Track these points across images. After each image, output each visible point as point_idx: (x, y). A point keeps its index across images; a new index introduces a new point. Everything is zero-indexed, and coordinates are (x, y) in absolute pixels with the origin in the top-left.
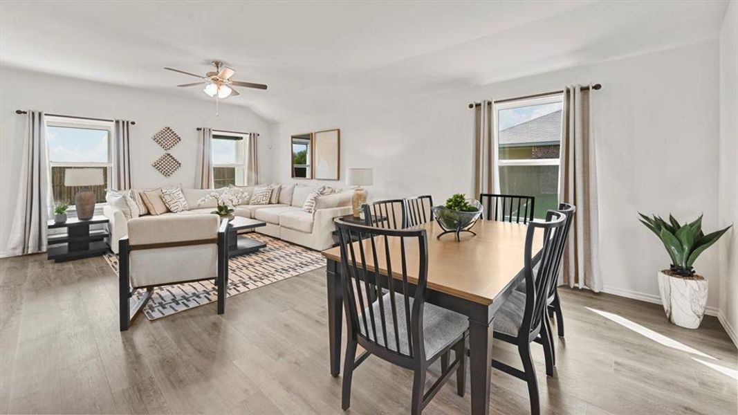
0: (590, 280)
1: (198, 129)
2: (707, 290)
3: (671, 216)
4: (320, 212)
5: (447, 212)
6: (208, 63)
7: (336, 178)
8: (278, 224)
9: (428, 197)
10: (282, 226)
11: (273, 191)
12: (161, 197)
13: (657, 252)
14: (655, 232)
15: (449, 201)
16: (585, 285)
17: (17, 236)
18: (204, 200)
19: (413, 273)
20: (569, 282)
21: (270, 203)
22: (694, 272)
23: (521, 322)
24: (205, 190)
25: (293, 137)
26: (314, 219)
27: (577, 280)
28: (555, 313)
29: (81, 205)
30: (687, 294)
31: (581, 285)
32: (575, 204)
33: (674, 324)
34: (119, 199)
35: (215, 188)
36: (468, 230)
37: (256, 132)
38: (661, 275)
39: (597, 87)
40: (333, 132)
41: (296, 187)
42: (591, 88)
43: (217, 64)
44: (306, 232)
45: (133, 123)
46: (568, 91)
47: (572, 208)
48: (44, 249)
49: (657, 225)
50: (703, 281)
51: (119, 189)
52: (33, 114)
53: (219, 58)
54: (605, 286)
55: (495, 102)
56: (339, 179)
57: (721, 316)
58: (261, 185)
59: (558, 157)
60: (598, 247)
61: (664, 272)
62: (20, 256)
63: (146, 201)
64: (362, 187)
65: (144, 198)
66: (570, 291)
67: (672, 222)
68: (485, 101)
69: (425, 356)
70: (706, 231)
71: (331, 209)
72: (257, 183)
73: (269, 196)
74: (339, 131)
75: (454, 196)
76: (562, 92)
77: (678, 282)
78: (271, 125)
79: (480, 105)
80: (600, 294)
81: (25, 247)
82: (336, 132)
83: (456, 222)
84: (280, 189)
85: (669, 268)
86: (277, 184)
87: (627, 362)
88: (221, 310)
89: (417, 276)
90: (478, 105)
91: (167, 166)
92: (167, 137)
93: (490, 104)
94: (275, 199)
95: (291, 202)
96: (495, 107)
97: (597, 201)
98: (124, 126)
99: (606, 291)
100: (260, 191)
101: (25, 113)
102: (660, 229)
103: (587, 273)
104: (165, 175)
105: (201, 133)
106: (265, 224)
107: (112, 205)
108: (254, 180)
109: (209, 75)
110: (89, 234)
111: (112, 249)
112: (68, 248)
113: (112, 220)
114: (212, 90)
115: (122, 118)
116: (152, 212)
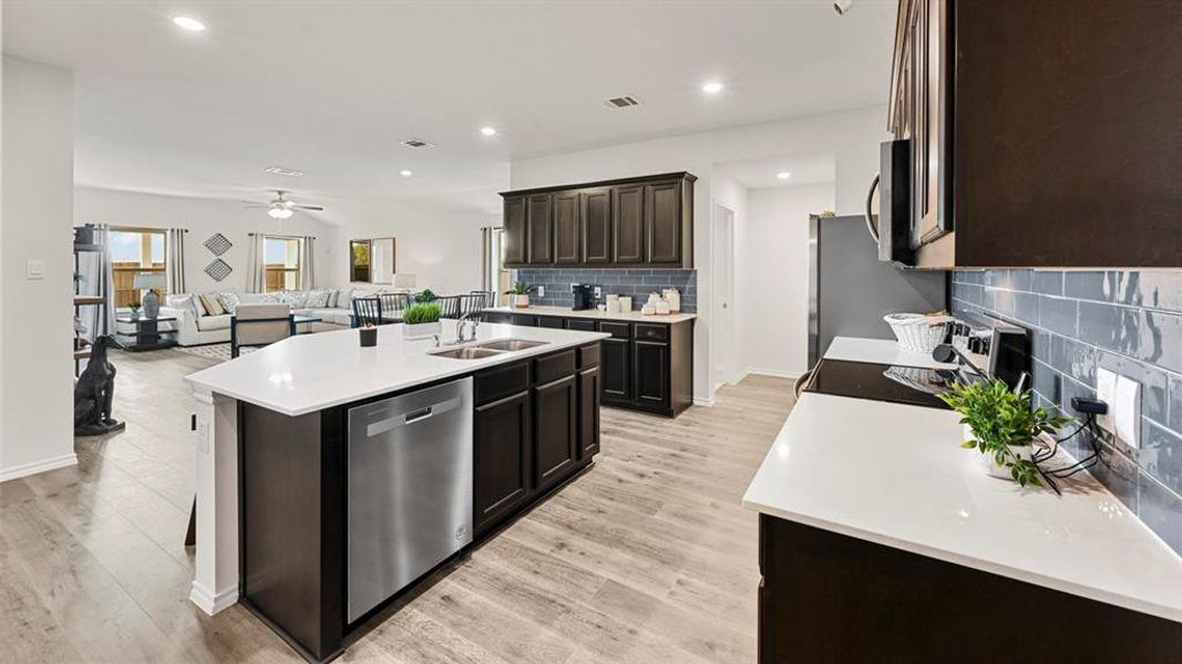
1: (251, 235)
6: (272, 191)
11: (330, 294)
12: (218, 300)
21: (327, 307)
24: (258, 295)
25: (351, 242)
34: (186, 301)
35: (268, 293)
37: (311, 236)
40: (387, 240)
41: (353, 290)
43: (280, 193)
45: (187, 231)
51: (175, 292)
52: (100, 226)
53: (279, 189)
58: (318, 290)
63: (205, 303)
65: (203, 299)
72: (313, 288)
73: (326, 299)
74: (394, 239)
82: (391, 240)
84: (338, 293)
86: (335, 288)
91: (219, 271)
92: (219, 243)
94: (333, 303)
98: (181, 233)
100: (316, 295)
101: (93, 226)
104: (218, 280)
105: (253, 237)
106: (320, 320)
107: (177, 306)
108: (309, 285)
109: (274, 201)
110: (159, 329)
111: (180, 343)
112: (138, 342)
113: (180, 318)
114: (275, 213)
115: (174, 227)
116: (211, 313)
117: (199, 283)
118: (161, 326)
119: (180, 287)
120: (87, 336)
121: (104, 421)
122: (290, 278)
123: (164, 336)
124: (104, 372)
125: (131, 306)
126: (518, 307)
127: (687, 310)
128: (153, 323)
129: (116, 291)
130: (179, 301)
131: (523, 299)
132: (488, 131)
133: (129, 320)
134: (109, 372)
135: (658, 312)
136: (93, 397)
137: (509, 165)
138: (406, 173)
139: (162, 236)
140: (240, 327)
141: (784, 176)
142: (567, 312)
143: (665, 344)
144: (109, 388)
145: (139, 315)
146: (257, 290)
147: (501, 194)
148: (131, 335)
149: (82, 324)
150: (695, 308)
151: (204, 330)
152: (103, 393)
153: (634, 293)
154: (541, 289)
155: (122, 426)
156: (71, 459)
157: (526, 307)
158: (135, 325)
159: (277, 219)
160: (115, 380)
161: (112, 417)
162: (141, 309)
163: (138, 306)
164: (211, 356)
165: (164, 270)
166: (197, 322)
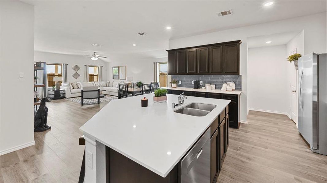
1: (85, 65)
6: (92, 52)
12: (76, 84)
21: (106, 86)
24: (87, 83)
25: (113, 67)
29: (57, 86)
35: (90, 82)
37: (102, 65)
40: (124, 67)
41: (114, 82)
43: (94, 53)
45: (68, 64)
51: (64, 82)
53: (94, 51)
56: (126, 79)
63: (73, 85)
64: (131, 81)
68: (156, 62)
72: (102, 81)
73: (106, 84)
74: (126, 66)
84: (109, 82)
88: (99, 103)
91: (76, 76)
92: (76, 68)
94: (108, 85)
95: (113, 86)
98: (66, 65)
100: (103, 83)
104: (76, 78)
105: (86, 66)
106: (106, 90)
107: (65, 86)
108: (101, 80)
109: (93, 55)
110: (60, 93)
111: (66, 97)
112: (54, 97)
113: (66, 90)
114: (93, 59)
115: (65, 63)
116: (75, 88)
117: (71, 79)
118: (61, 92)
119: (66, 81)
120: (40, 97)
121: (44, 126)
122: (95, 78)
123: (61, 95)
124: (45, 110)
125: (52, 86)
126: (173, 87)
127: (237, 89)
128: (58, 91)
129: (48, 81)
130: (66, 85)
131: (174, 85)
132: (169, 28)
133: (52, 90)
134: (46, 110)
135: (227, 90)
136: (41, 118)
137: (168, 41)
138: (134, 45)
139: (61, 66)
140: (84, 93)
141: (269, 42)
142: (192, 90)
143: (236, 102)
144: (46, 115)
145: (54, 89)
146: (87, 81)
147: (167, 51)
148: (52, 95)
149: (38, 93)
150: (241, 89)
151: (72, 93)
152: (44, 117)
153: (216, 83)
154: (180, 82)
155: (50, 127)
156: (33, 143)
157: (176, 87)
158: (53, 92)
159: (94, 60)
160: (48, 112)
161: (47, 125)
162: (55, 87)
163: (54, 86)
164: (75, 101)
165: (62, 76)
166: (71, 91)
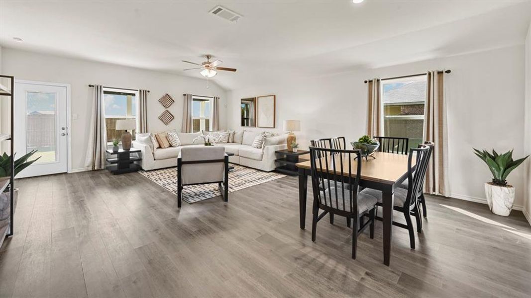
0: (442, 190)
1: (184, 95)
2: (514, 193)
3: (493, 151)
4: (268, 148)
5: (360, 145)
6: (203, 56)
7: (273, 126)
8: (238, 155)
9: (342, 138)
10: (240, 156)
11: (230, 134)
12: (166, 138)
13: (484, 172)
14: (483, 159)
15: (360, 139)
16: (440, 193)
17: (89, 160)
18: (197, 139)
19: (354, 172)
20: (429, 191)
21: (228, 142)
22: (507, 183)
23: (405, 200)
25: (242, 100)
26: (263, 152)
27: (434, 190)
28: (421, 204)
29: (125, 141)
30: (502, 195)
31: (437, 193)
32: (433, 141)
33: (494, 214)
34: (147, 138)
35: (194, 132)
36: (371, 156)
37: (218, 96)
38: (487, 186)
39: (448, 72)
40: (270, 97)
41: (245, 132)
42: (444, 72)
43: (208, 57)
44: (257, 160)
45: (149, 92)
46: (430, 74)
47: (433, 143)
48: (103, 167)
49: (484, 156)
50: (512, 188)
51: (141, 132)
52: (97, 87)
53: (207, 53)
54: (452, 193)
55: (382, 80)
56: (274, 127)
57: (524, 210)
58: (221, 131)
59: (423, 115)
60: (448, 169)
61: (489, 183)
62: (91, 171)
63: (159, 140)
64: (293, 132)
65: (158, 137)
66: (430, 196)
67: (494, 154)
68: (375, 79)
69: (358, 212)
70: (515, 158)
71: (274, 146)
72: (218, 130)
73: (227, 137)
74: (275, 96)
75: (363, 137)
76: (426, 74)
77: (496, 188)
78: (226, 91)
79: (372, 81)
80: (448, 198)
81: (94, 166)
82: (273, 97)
83: (366, 150)
84: (234, 133)
85: (491, 181)
86: (231, 130)
87: (462, 228)
88: (226, 200)
89: (356, 174)
90: (371, 82)
91: (167, 118)
92: (167, 100)
93: (378, 81)
94: (231, 140)
95: (242, 141)
96: (382, 83)
97: (447, 142)
98: (145, 92)
99: (452, 196)
100: (222, 134)
101: (93, 86)
102: (486, 157)
103: (441, 185)
104: (166, 124)
105: (186, 97)
107: (141, 142)
109: (204, 64)
110: (131, 158)
111: (143, 168)
112: (118, 167)
113: (143, 150)
114: (205, 73)
115: (143, 89)
116: (162, 147)
117: (156, 126)
118: (132, 156)
119: (144, 128)
123: (134, 163)
128: (127, 153)
130: (144, 138)
145: (118, 148)
146: (188, 131)
148: (114, 162)
151: (158, 160)
158: (116, 155)
159: (206, 76)
162: (120, 144)
166: (153, 154)
